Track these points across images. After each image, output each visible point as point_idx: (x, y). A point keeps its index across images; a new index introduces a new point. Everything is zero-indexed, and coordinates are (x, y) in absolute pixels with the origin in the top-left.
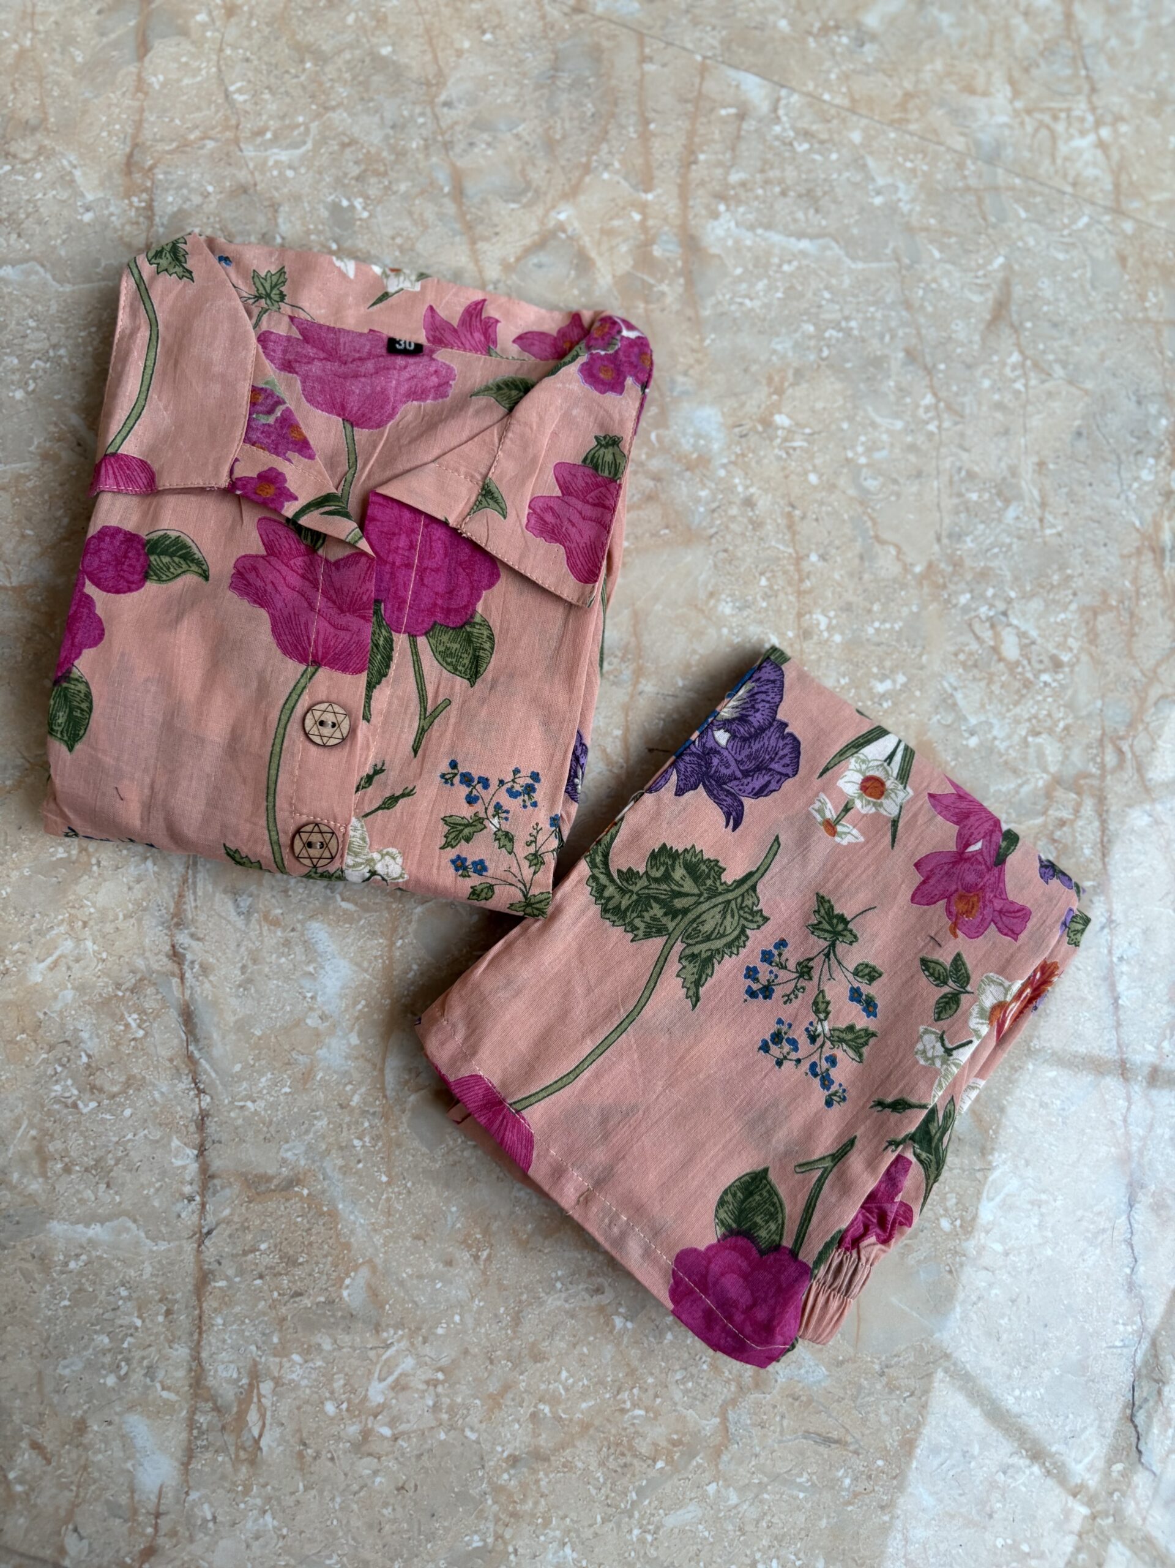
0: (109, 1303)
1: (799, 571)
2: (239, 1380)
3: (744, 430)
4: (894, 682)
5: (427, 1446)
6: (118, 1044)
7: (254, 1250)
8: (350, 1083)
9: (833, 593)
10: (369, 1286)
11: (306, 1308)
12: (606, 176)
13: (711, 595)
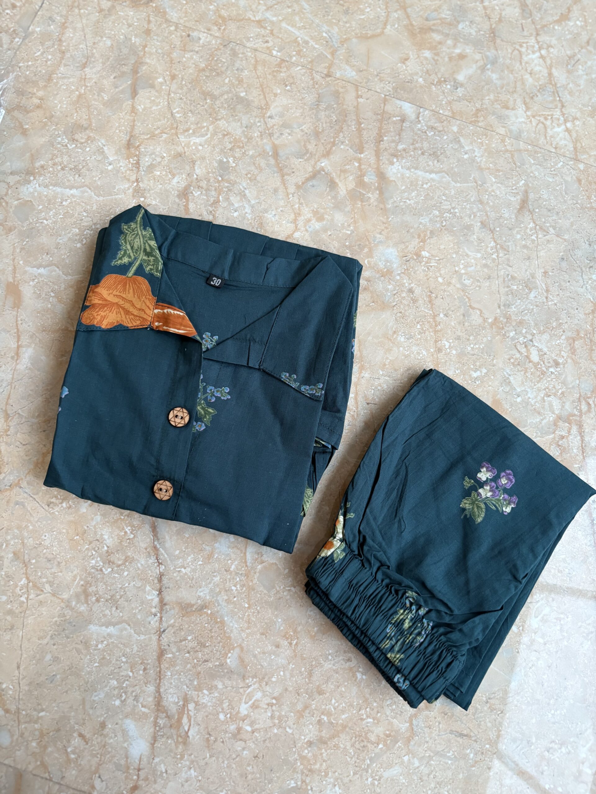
0: (117, 664)
1: (435, 321)
2: (178, 702)
3: (408, 258)
4: (481, 372)
5: (268, 736)
6: (121, 541)
7: (185, 639)
8: (230, 559)
9: (451, 331)
10: (240, 657)
11: (210, 668)
12: (342, 147)
13: (395, 332)
